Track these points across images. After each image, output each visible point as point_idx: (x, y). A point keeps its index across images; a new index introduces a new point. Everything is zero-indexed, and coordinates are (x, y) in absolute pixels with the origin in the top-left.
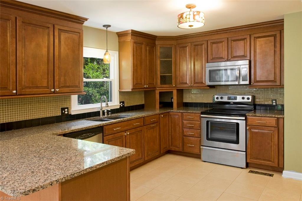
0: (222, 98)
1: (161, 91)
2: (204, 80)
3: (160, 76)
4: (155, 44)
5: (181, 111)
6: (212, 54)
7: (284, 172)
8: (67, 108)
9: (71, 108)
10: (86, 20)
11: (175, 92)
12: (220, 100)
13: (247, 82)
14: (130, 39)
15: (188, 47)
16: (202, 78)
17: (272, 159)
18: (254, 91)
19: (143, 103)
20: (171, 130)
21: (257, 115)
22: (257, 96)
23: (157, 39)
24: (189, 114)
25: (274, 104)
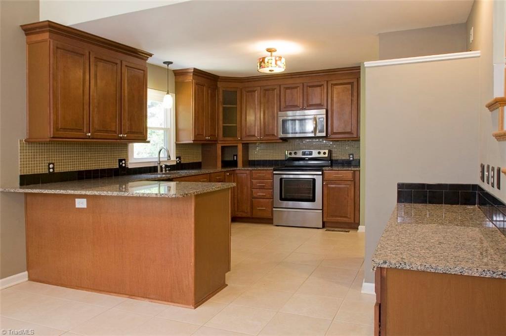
0: (295, 153)
1: (223, 145)
2: (276, 132)
3: (223, 126)
4: (217, 86)
5: (249, 169)
6: (285, 102)
7: (360, 227)
8: (124, 160)
9: (128, 160)
10: (151, 55)
11: (240, 147)
12: (293, 156)
13: (324, 134)
14: (192, 78)
15: (256, 92)
16: (273, 129)
17: (349, 214)
18: (331, 144)
19: (200, 161)
20: (238, 193)
21: (334, 169)
22: (333, 150)
23: (219, 80)
24: (259, 171)
25: (351, 159)
